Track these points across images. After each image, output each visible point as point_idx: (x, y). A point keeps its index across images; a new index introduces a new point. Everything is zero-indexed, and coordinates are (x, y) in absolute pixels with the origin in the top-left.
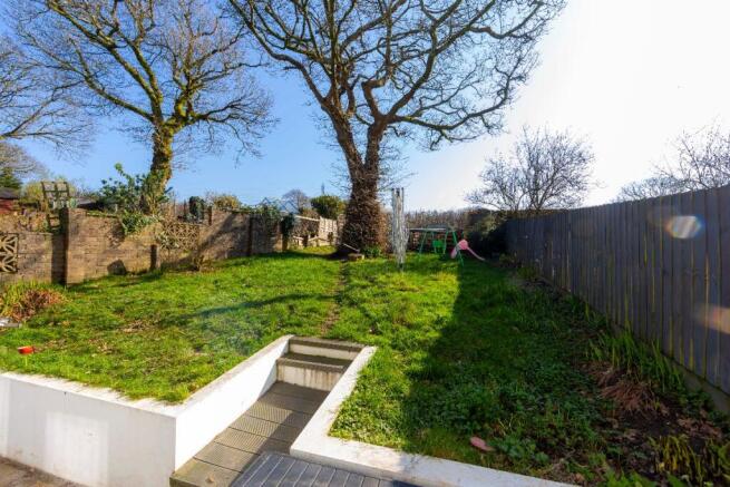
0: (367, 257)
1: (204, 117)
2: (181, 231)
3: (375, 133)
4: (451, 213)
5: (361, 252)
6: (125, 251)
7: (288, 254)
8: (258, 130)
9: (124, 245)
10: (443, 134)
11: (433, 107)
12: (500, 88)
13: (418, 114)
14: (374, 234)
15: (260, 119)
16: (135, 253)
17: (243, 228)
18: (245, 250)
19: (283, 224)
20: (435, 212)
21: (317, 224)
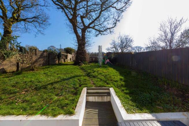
0: (84, 64)
1: (24, 20)
2: (27, 57)
3: (84, 31)
4: (96, 53)
5: (83, 63)
6: (6, 65)
7: (60, 64)
8: (44, 26)
9: (5, 62)
10: (100, 33)
11: (97, 25)
12: (114, 23)
13: (94, 27)
14: (85, 58)
15: (44, 23)
16: (9, 65)
17: (47, 56)
18: (47, 63)
19: (58, 55)
20: (93, 53)
21: (67, 55)
